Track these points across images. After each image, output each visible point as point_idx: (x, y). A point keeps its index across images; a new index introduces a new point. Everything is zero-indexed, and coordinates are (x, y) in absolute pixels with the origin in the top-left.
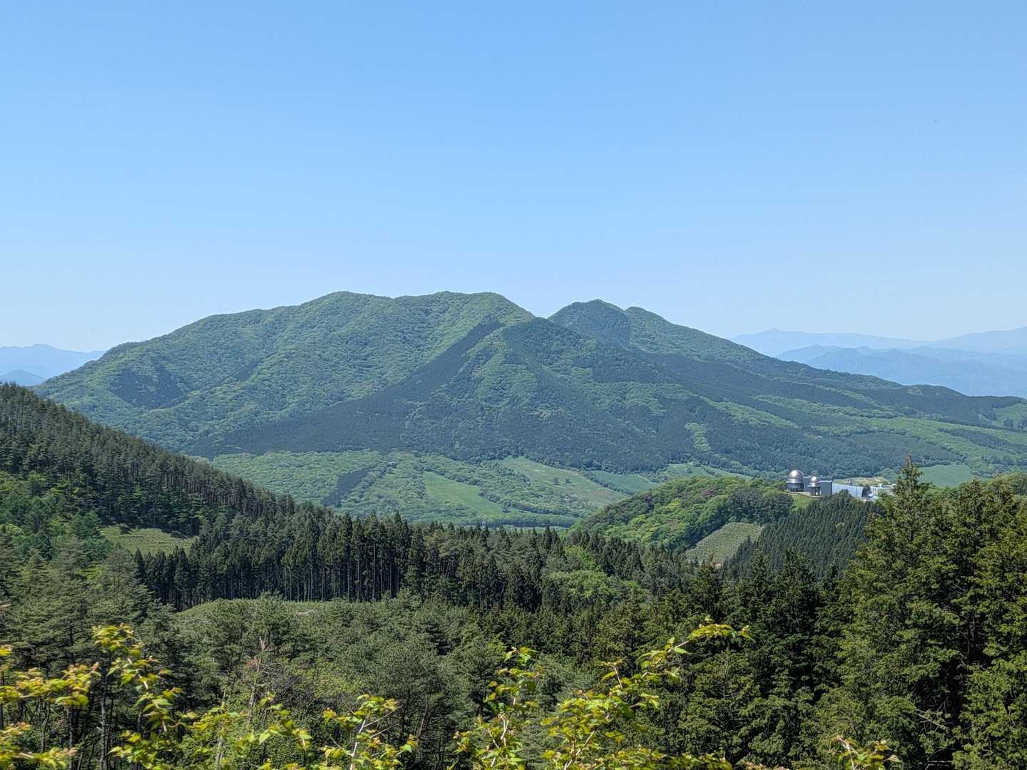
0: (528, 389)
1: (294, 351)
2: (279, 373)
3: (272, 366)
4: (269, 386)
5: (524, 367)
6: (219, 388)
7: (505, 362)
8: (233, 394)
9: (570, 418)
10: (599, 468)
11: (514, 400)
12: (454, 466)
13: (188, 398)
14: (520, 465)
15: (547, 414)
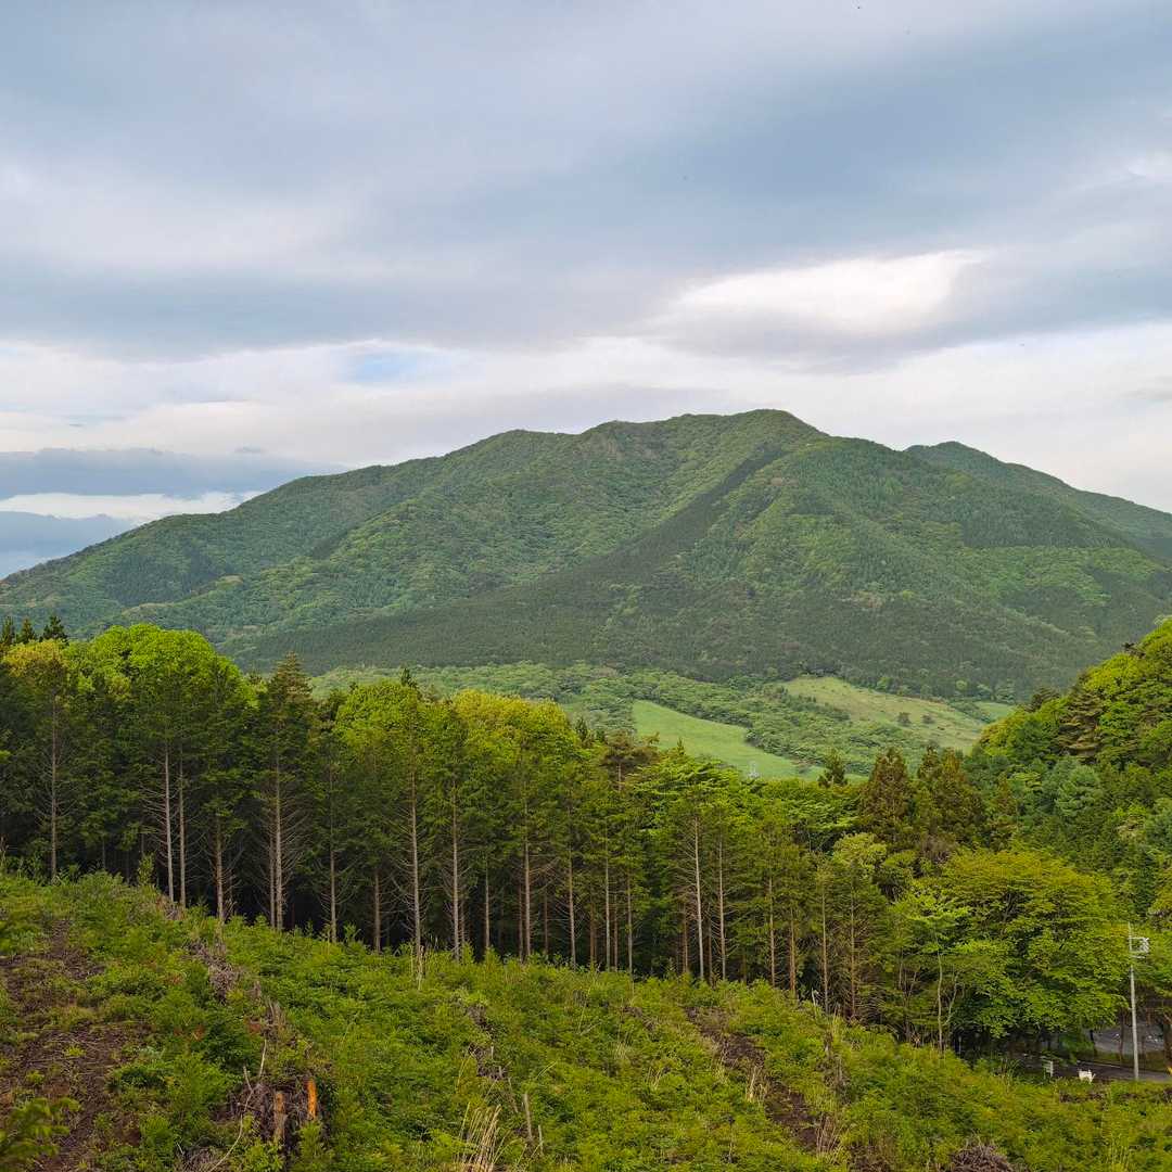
0: (841, 555)
1: (413, 508)
2: (383, 545)
3: (373, 533)
4: (366, 566)
5: (830, 517)
6: (274, 571)
7: (794, 511)
8: (297, 580)
9: (924, 606)
10: (988, 697)
11: (814, 579)
12: (694, 691)
13: (215, 588)
14: (830, 691)
15: (878, 600)
